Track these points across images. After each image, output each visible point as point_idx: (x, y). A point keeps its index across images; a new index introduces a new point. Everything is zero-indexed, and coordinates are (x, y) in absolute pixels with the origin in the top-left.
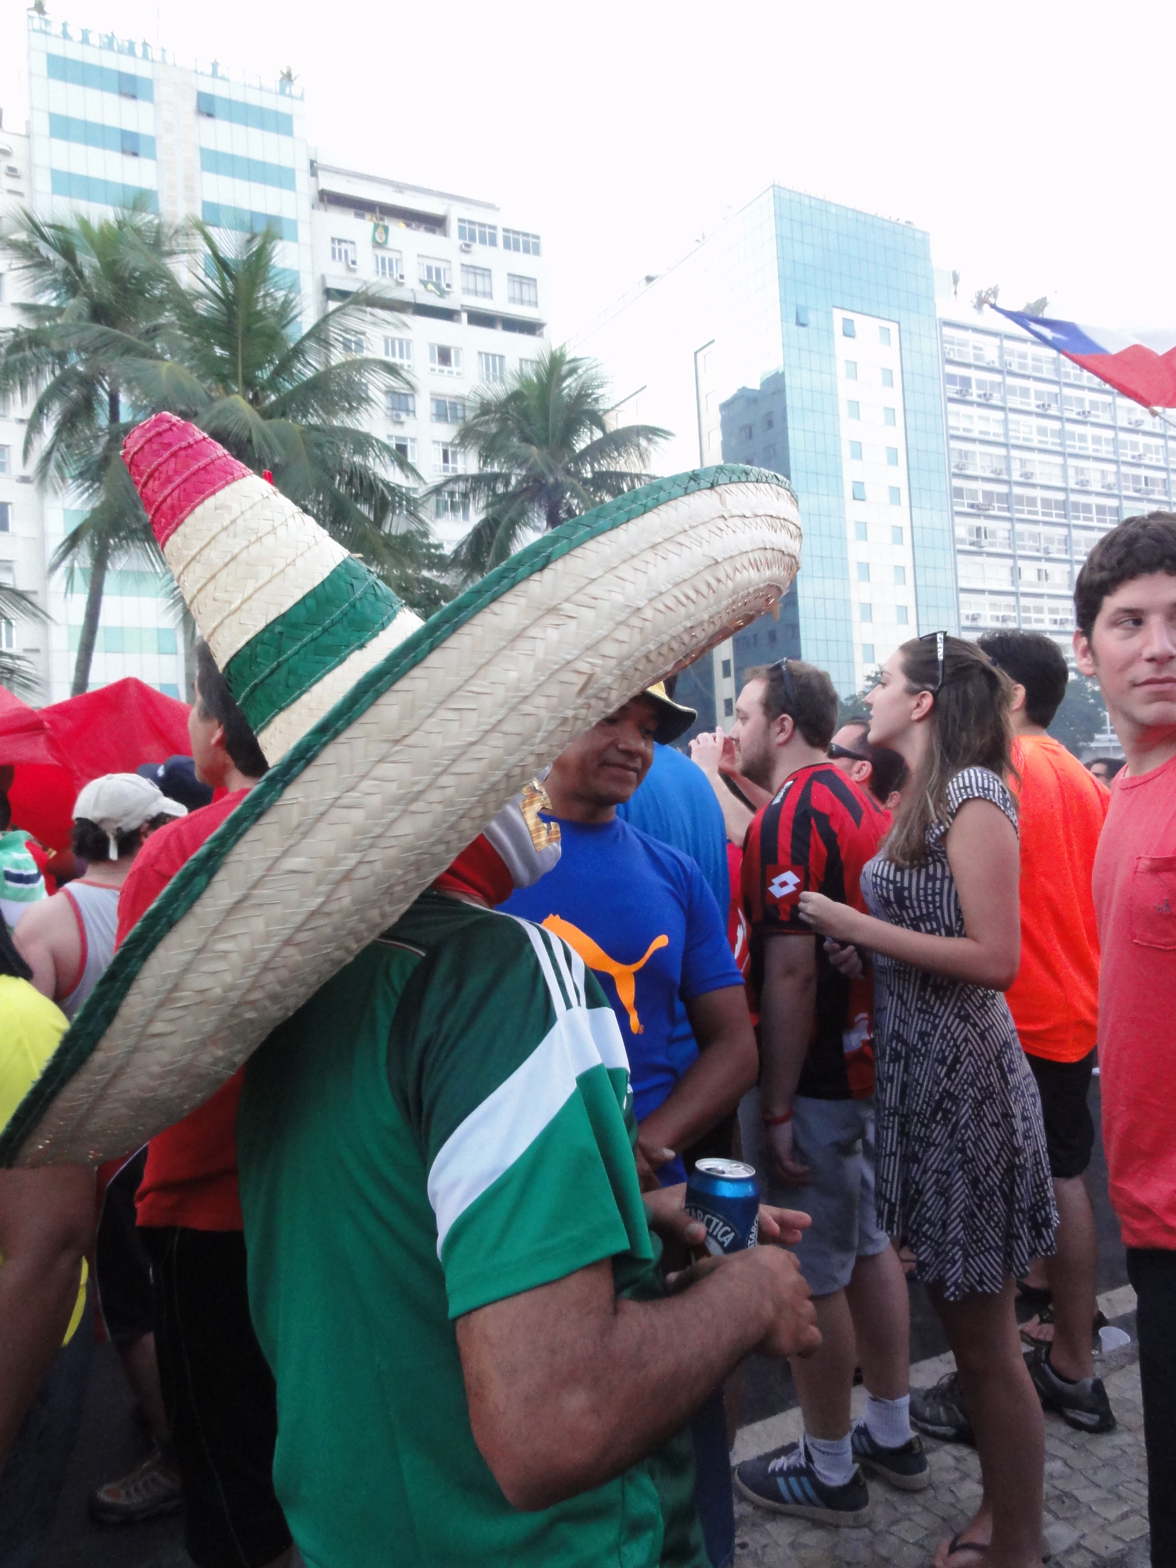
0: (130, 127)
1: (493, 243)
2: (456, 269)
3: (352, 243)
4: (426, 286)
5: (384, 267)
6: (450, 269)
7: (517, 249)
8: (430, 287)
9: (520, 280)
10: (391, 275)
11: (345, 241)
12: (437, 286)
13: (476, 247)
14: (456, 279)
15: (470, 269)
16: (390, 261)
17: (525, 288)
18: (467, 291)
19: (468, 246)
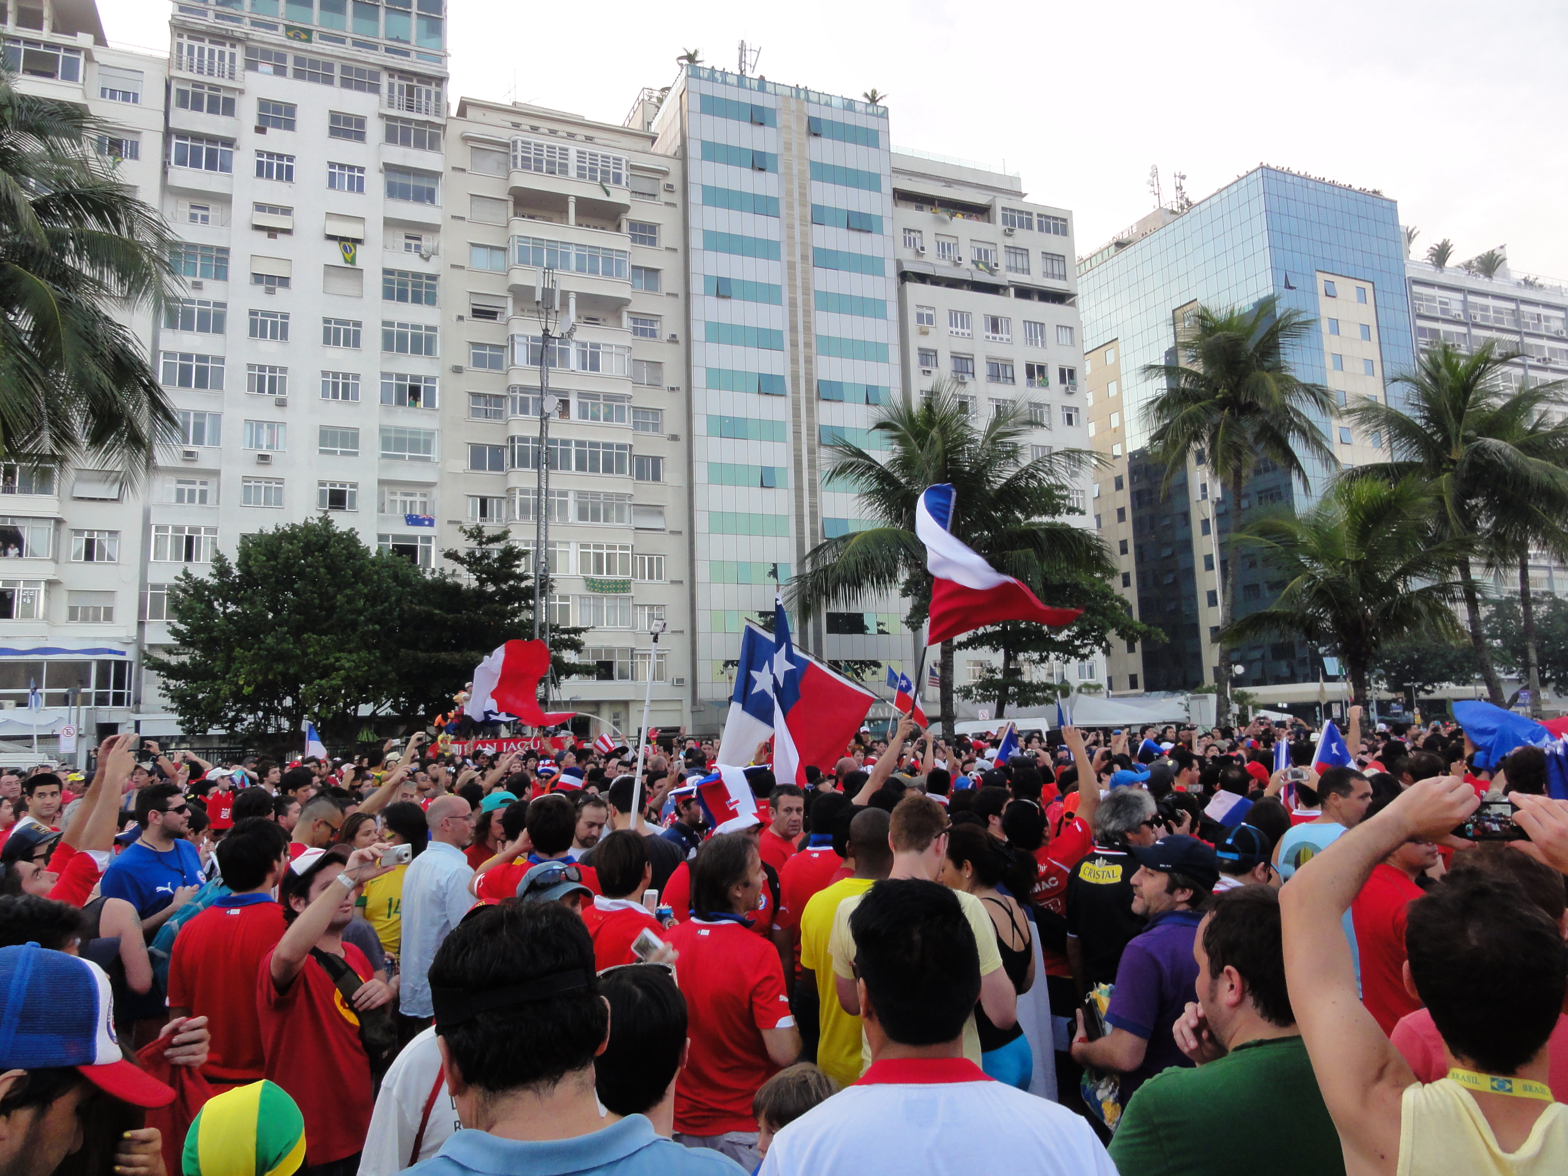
0: (759, 148)
1: (1030, 227)
2: (1001, 250)
3: (920, 232)
4: (977, 266)
5: (943, 251)
6: (996, 250)
7: (1048, 231)
8: (981, 266)
9: (1050, 257)
10: (950, 257)
11: (914, 231)
12: (986, 265)
13: (1018, 231)
14: (1002, 259)
15: (1012, 250)
16: (949, 245)
17: (1056, 263)
18: (1009, 268)
19: (1012, 230)
